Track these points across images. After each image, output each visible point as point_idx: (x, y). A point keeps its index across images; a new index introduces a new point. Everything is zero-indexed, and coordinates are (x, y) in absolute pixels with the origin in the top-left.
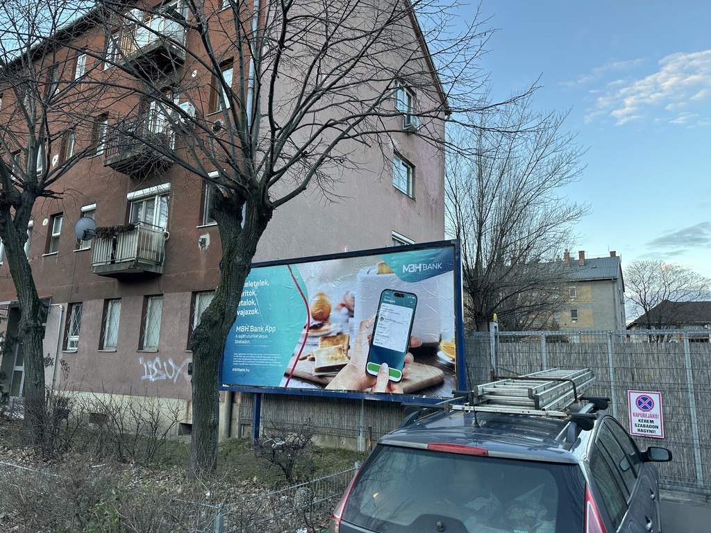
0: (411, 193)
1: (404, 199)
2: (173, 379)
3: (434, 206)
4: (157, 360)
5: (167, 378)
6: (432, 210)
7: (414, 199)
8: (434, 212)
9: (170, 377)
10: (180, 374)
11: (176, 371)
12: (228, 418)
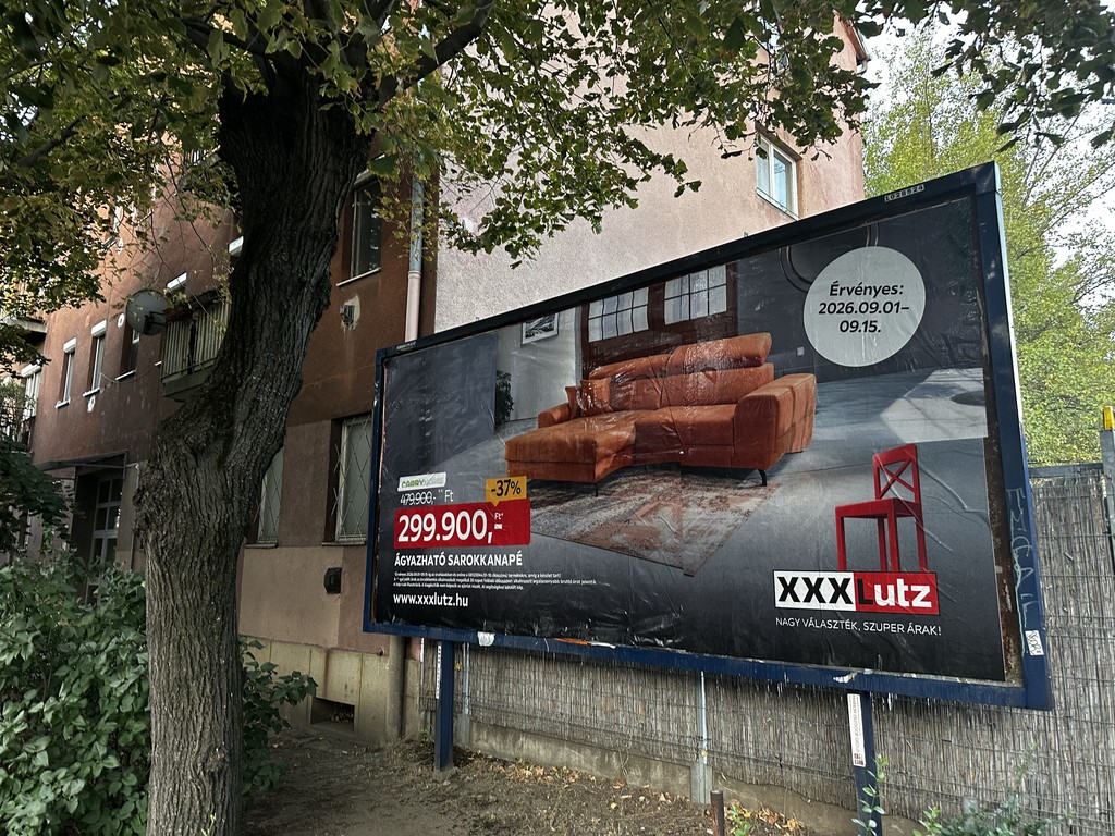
0: (796, 212)
1: (782, 222)
12: (397, 694)
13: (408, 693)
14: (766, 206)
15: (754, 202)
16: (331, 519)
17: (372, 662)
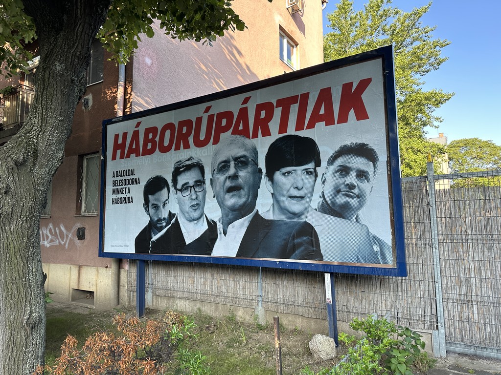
4: (51, 226)
5: (60, 243)
9: (62, 243)
10: (71, 240)
11: (67, 236)
12: (116, 285)
13: (121, 284)
14: (283, 65)
15: (278, 62)
16: (79, 204)
17: (103, 271)
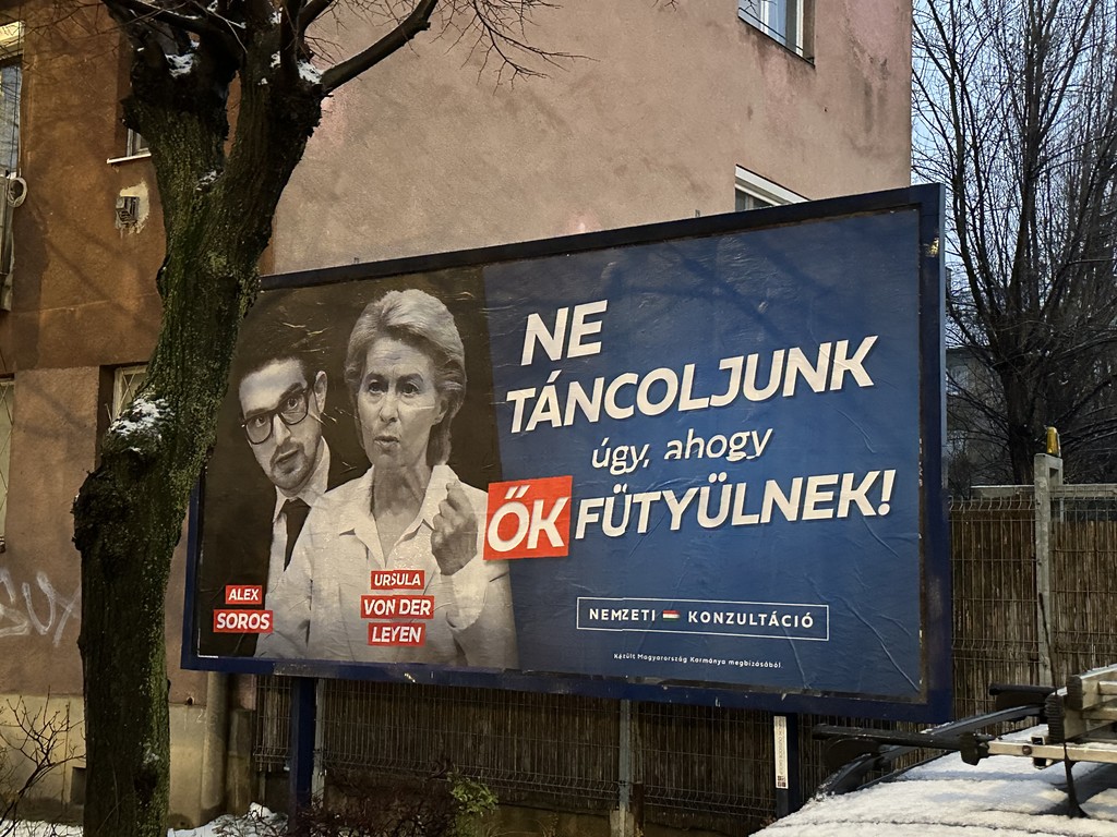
0: (800, 42)
1: (777, 60)
2: (52, 633)
3: (876, 84)
4: (4, 575)
5: (34, 630)
6: (868, 93)
7: (809, 60)
8: (875, 101)
9: (43, 630)
11: (60, 610)
14: (754, 37)
15: (736, 30)
